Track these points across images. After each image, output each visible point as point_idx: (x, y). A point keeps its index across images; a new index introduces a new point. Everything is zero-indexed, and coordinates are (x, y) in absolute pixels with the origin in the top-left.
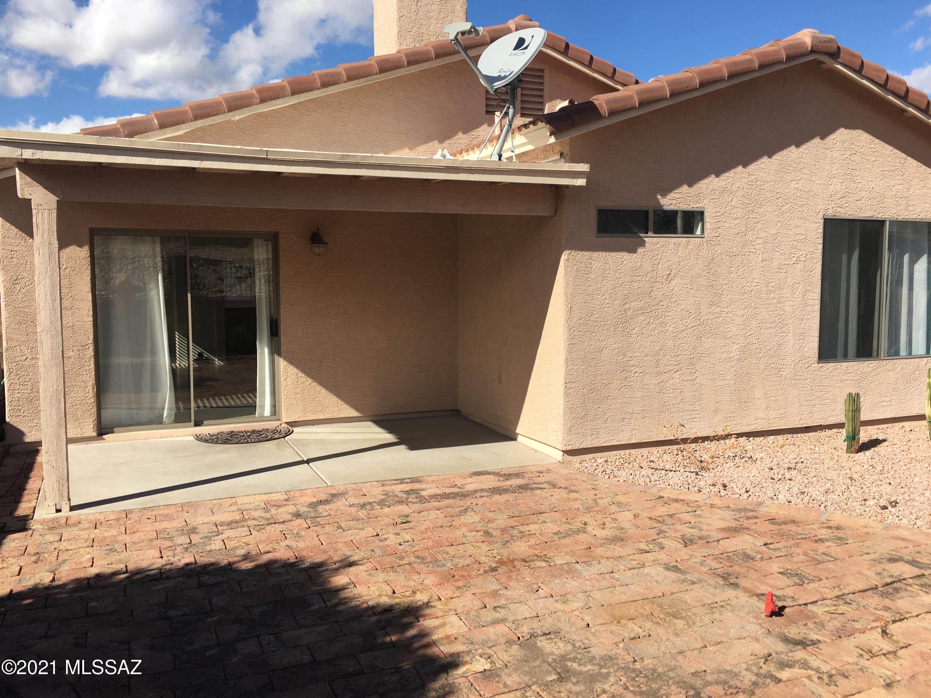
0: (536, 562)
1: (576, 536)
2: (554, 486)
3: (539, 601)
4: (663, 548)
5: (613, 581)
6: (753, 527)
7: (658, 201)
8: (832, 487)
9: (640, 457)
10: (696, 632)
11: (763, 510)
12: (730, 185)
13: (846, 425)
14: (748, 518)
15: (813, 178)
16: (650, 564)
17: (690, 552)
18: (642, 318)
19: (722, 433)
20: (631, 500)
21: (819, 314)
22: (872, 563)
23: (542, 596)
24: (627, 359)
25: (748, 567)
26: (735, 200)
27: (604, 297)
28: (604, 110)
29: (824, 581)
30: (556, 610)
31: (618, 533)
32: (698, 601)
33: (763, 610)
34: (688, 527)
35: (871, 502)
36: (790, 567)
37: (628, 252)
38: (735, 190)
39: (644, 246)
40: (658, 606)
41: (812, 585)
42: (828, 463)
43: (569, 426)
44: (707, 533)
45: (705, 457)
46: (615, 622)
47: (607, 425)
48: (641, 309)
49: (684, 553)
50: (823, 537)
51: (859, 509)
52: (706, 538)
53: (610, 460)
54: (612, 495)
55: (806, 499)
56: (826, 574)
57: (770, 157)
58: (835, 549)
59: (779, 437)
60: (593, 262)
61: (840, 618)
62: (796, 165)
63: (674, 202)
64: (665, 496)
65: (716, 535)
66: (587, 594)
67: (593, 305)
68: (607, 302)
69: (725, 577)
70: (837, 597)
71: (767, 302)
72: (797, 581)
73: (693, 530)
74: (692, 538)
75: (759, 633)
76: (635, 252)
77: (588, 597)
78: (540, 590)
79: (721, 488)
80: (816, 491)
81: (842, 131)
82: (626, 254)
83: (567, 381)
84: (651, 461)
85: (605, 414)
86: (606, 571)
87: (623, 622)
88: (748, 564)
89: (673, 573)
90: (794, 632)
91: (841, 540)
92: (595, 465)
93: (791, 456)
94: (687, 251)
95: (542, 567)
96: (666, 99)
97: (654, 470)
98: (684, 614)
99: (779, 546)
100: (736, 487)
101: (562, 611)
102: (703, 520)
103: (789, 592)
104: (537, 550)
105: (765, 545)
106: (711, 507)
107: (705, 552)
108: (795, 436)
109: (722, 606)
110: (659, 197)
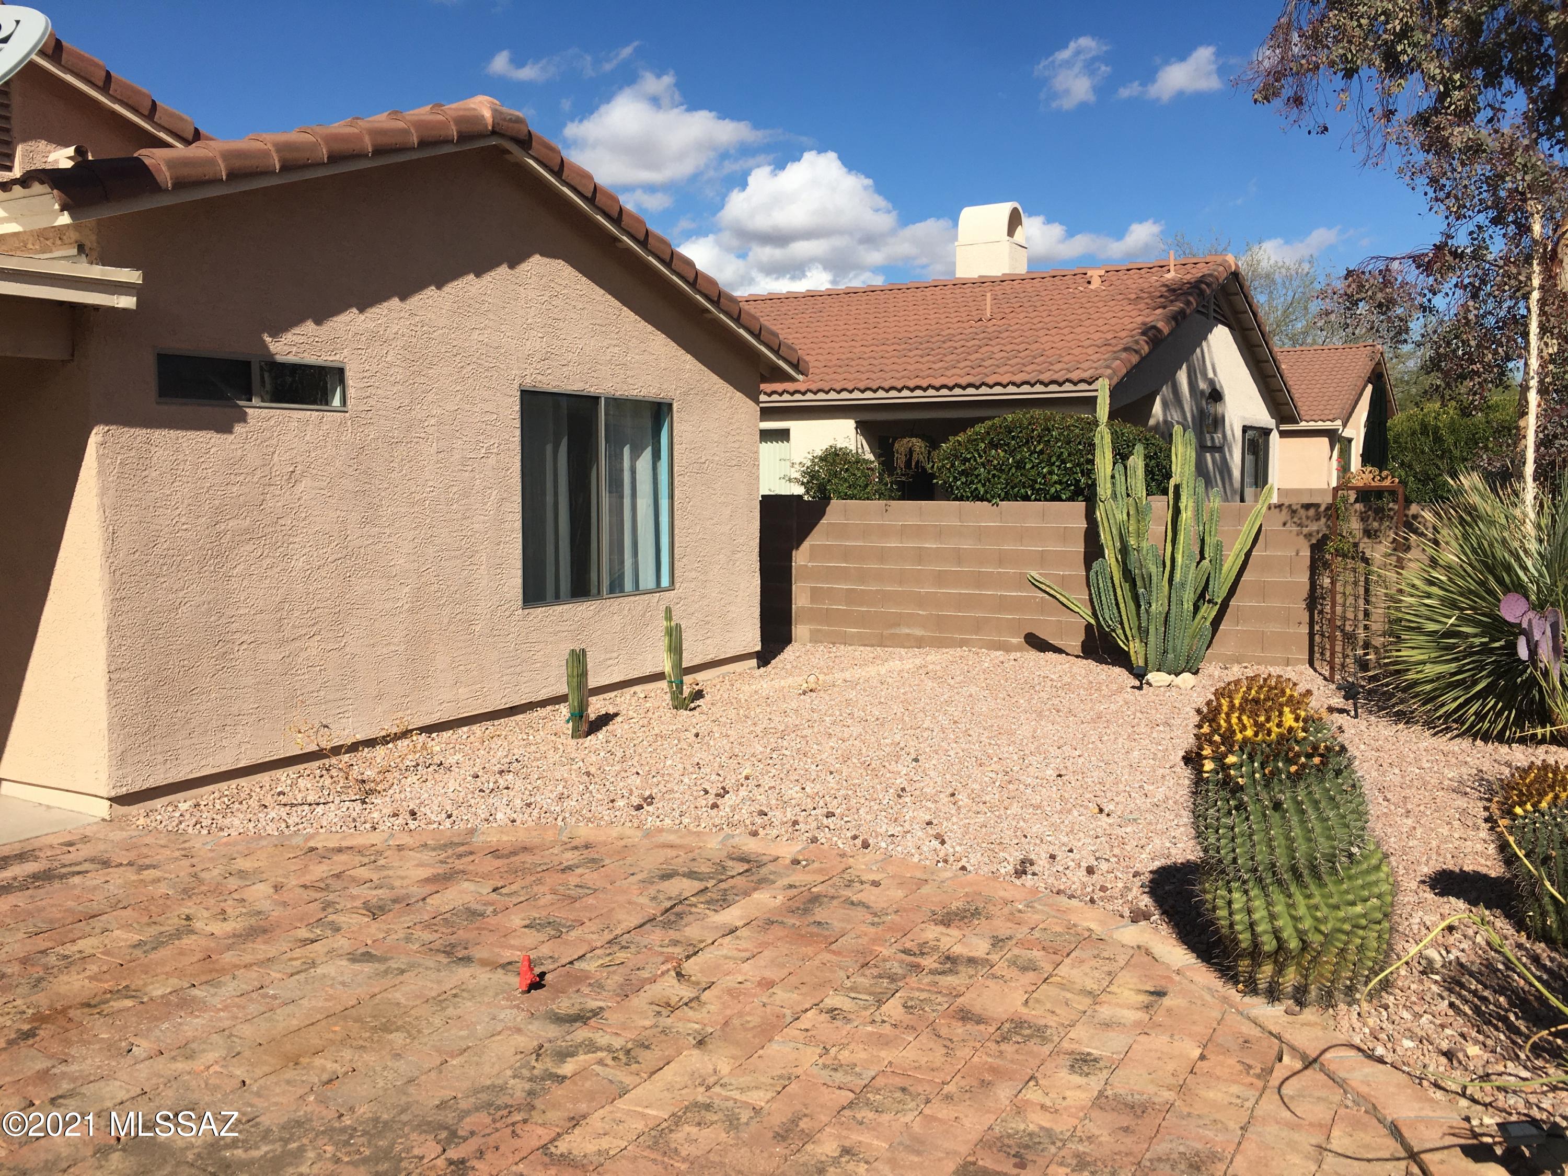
0: (112, 1003)
1: (177, 942)
2: (106, 864)
3: (138, 1066)
4: (338, 930)
5: (267, 1000)
6: (471, 868)
7: (265, 346)
8: (565, 791)
9: (258, 790)
10: (426, 1044)
11: (478, 840)
12: (383, 328)
13: (570, 697)
14: (460, 856)
15: (503, 328)
16: (325, 959)
17: (384, 927)
18: (249, 547)
19: (395, 730)
20: (260, 864)
21: (520, 535)
22: (641, 885)
23: (142, 1057)
24: (223, 620)
25: (478, 928)
26: (391, 353)
27: (178, 512)
28: (165, 177)
29: (588, 923)
30: (176, 1074)
31: (253, 921)
32: (417, 997)
33: (518, 985)
34: (370, 888)
35: (620, 803)
36: (537, 916)
37: (218, 431)
38: (392, 336)
39: (245, 421)
40: (355, 1021)
41: (573, 934)
42: (553, 757)
43: (119, 751)
44: (404, 891)
45: (369, 773)
46: (291, 1064)
47: (194, 741)
48: (247, 531)
49: (375, 930)
50: (570, 863)
51: (607, 815)
52: (403, 899)
53: (203, 803)
54: (224, 861)
55: (535, 813)
56: (588, 915)
57: (439, 287)
58: (591, 877)
59: (475, 727)
60: (153, 449)
61: (621, 969)
62: (477, 306)
63: (294, 349)
64: (319, 845)
65: (418, 891)
66: (227, 1033)
67: (158, 527)
68: (183, 520)
69: (449, 950)
70: (609, 942)
71: (448, 516)
72: (553, 933)
73: (379, 892)
74: (380, 903)
75: (519, 1019)
76: (229, 431)
77: (229, 1037)
78: (134, 1049)
79: (408, 816)
80: (545, 799)
81: (537, 258)
82: (215, 435)
83: (112, 668)
84: (280, 794)
85: (188, 722)
86: (251, 988)
87: (304, 1061)
88: (477, 924)
89: (365, 964)
90: (564, 1005)
91: (595, 863)
92: (177, 814)
93: (499, 754)
94: (321, 433)
95: (129, 1009)
96: (273, 173)
97: (288, 807)
98: (400, 1023)
99: (514, 887)
100: (432, 812)
101: (189, 1073)
102: (391, 873)
103: (545, 950)
104: (107, 982)
105: (494, 890)
106: (400, 850)
107: (408, 920)
108: (496, 722)
109: (455, 996)
110: (268, 339)
